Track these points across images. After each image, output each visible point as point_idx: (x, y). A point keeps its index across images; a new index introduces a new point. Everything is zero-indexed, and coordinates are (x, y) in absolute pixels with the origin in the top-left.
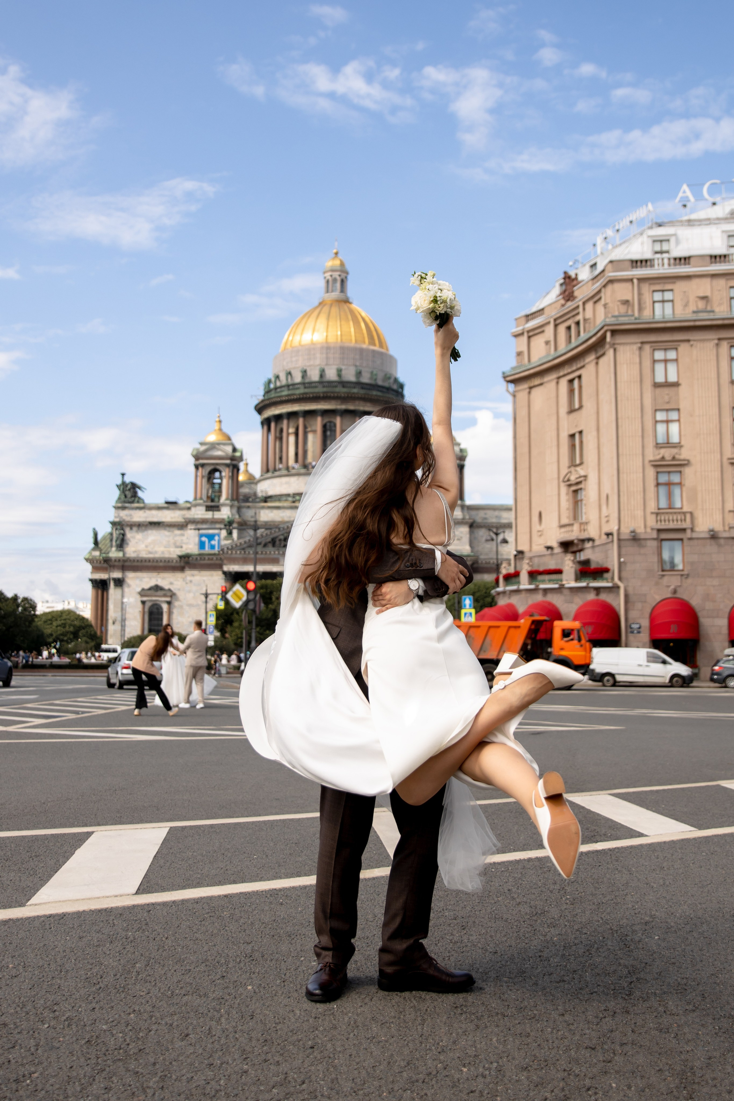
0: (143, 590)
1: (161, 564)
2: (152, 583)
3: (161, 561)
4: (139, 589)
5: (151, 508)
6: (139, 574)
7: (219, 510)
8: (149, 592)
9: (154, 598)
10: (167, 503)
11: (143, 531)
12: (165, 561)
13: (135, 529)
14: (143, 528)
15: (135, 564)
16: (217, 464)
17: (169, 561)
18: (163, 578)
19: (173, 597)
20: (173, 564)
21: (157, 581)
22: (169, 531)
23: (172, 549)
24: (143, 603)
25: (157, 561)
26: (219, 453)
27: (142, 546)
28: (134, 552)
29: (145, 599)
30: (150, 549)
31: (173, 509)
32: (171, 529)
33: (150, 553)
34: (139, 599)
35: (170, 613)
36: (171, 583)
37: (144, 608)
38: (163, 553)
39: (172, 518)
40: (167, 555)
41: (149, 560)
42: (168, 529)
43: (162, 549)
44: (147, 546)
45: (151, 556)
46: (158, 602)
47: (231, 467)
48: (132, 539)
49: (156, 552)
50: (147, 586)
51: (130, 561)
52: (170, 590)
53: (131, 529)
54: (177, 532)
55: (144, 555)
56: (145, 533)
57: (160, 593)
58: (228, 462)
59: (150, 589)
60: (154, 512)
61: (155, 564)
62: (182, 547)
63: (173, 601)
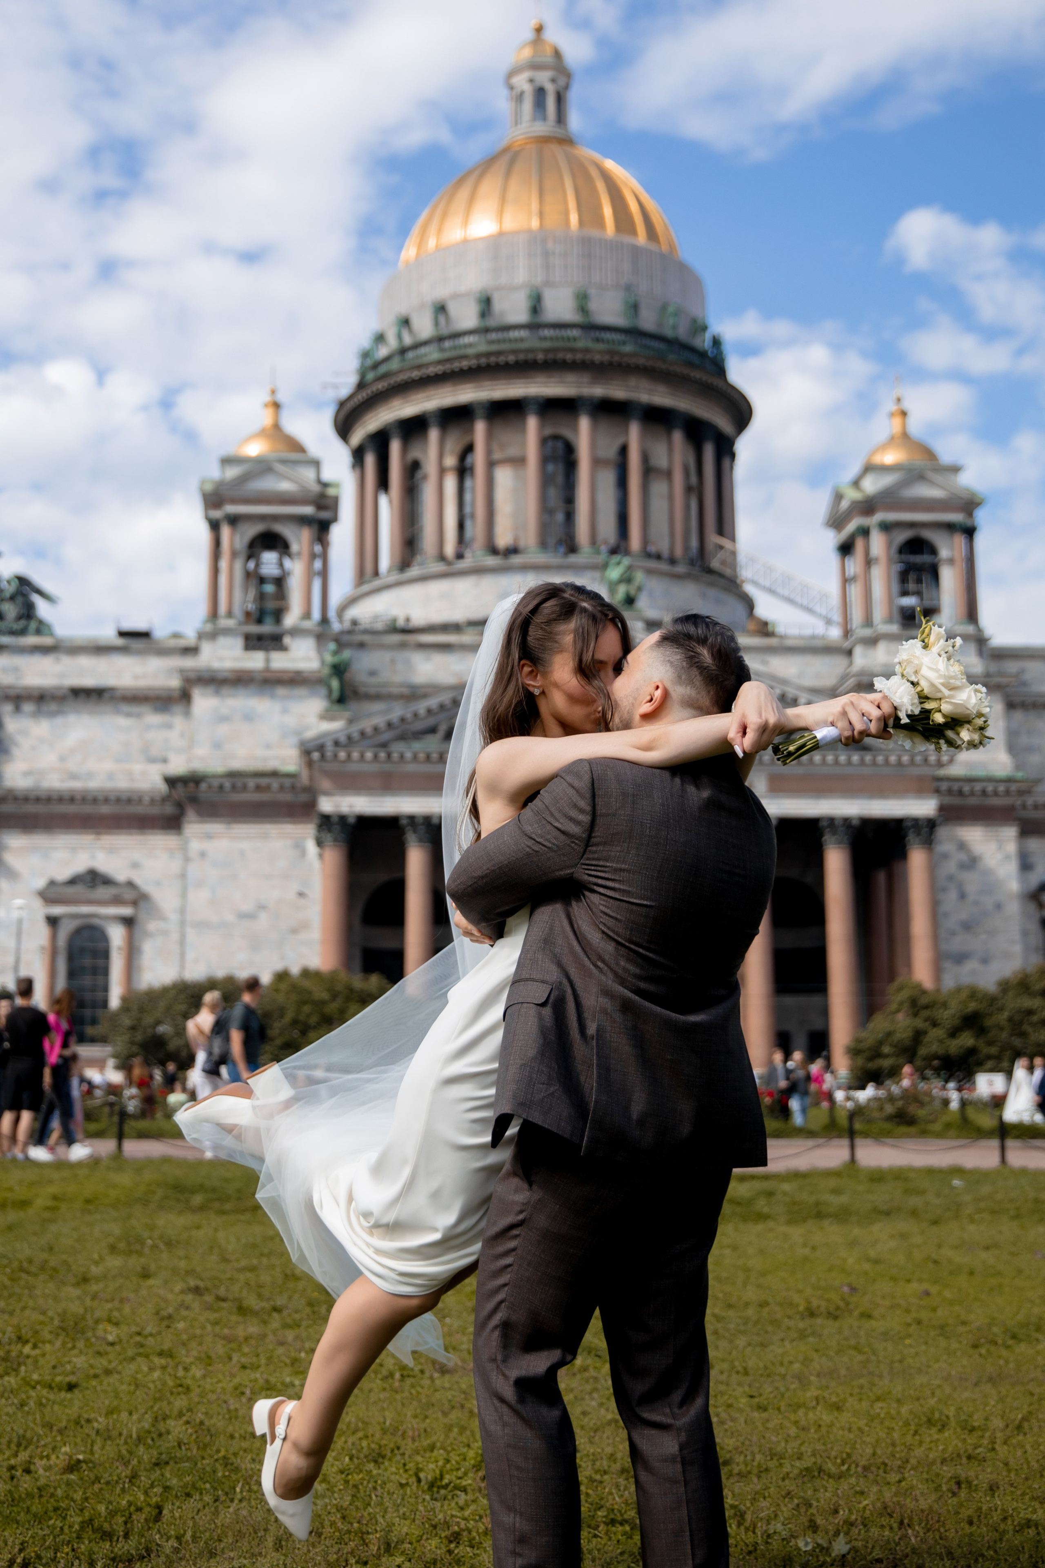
0: (52, 883)
1: (105, 809)
2: (80, 864)
3: (106, 800)
4: (40, 883)
5: (75, 649)
6: (40, 840)
7: (283, 648)
8: (71, 890)
9: (85, 909)
10: (123, 634)
11: (52, 715)
12: (118, 800)
13: (28, 707)
14: (53, 706)
15: (31, 808)
16: (275, 518)
17: (129, 801)
18: (111, 850)
19: (142, 904)
20: (139, 810)
21: (93, 857)
22: (129, 715)
23: (138, 767)
24: (53, 921)
25: (95, 801)
26: (285, 486)
27: (48, 759)
28: (27, 774)
29: (57, 910)
30: (72, 765)
31: (140, 653)
32: (136, 709)
33: (73, 776)
34: (40, 911)
35: (132, 952)
36: (135, 865)
37: (54, 937)
38: (111, 776)
39: (136, 677)
40: (122, 784)
41: (71, 798)
42: (125, 708)
43: (108, 766)
44: (62, 759)
45: (76, 785)
46: (96, 921)
47: (316, 527)
48: (19, 738)
49: (90, 775)
50: (63, 874)
51: (16, 799)
52: (130, 884)
53: (17, 709)
54: (154, 719)
55: (54, 782)
56: (59, 721)
57: (102, 892)
58: (308, 510)
59: (73, 881)
60: (85, 661)
61: (88, 809)
62: (165, 761)
63: (142, 916)
